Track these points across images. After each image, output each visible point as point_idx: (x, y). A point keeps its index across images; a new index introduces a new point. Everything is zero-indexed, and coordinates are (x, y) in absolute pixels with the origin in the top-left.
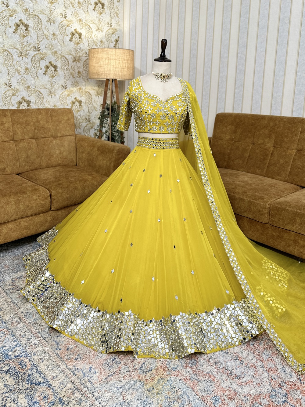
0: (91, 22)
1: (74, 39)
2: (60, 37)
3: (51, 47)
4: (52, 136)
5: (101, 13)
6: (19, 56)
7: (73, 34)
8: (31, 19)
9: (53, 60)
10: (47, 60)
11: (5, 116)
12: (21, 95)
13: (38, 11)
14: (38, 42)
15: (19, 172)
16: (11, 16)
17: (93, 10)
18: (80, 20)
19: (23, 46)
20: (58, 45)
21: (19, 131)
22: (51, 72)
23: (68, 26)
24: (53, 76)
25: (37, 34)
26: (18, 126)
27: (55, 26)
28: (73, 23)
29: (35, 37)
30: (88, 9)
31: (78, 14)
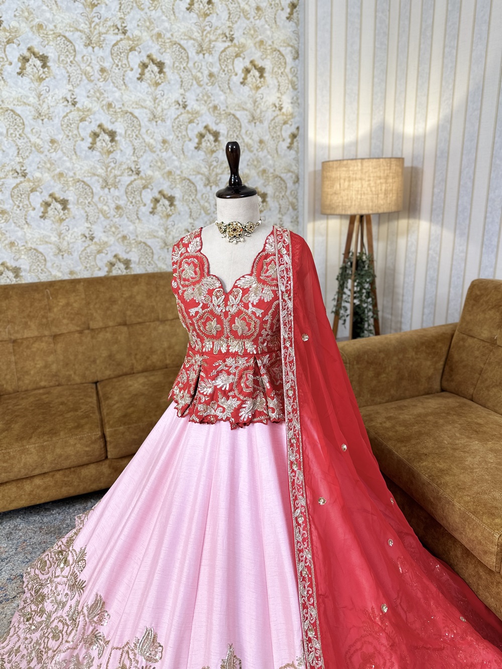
1: (204, 144)
2: (177, 145)
3: (159, 164)
5: (258, 88)
6: (102, 188)
7: (202, 136)
8: (119, 120)
10: (155, 188)
12: (112, 252)
13: (131, 103)
14: (136, 159)
16: (82, 120)
17: (242, 83)
19: (109, 169)
20: (173, 160)
23: (191, 122)
25: (133, 145)
28: (202, 115)
29: (129, 151)
30: (231, 83)
31: (209, 97)
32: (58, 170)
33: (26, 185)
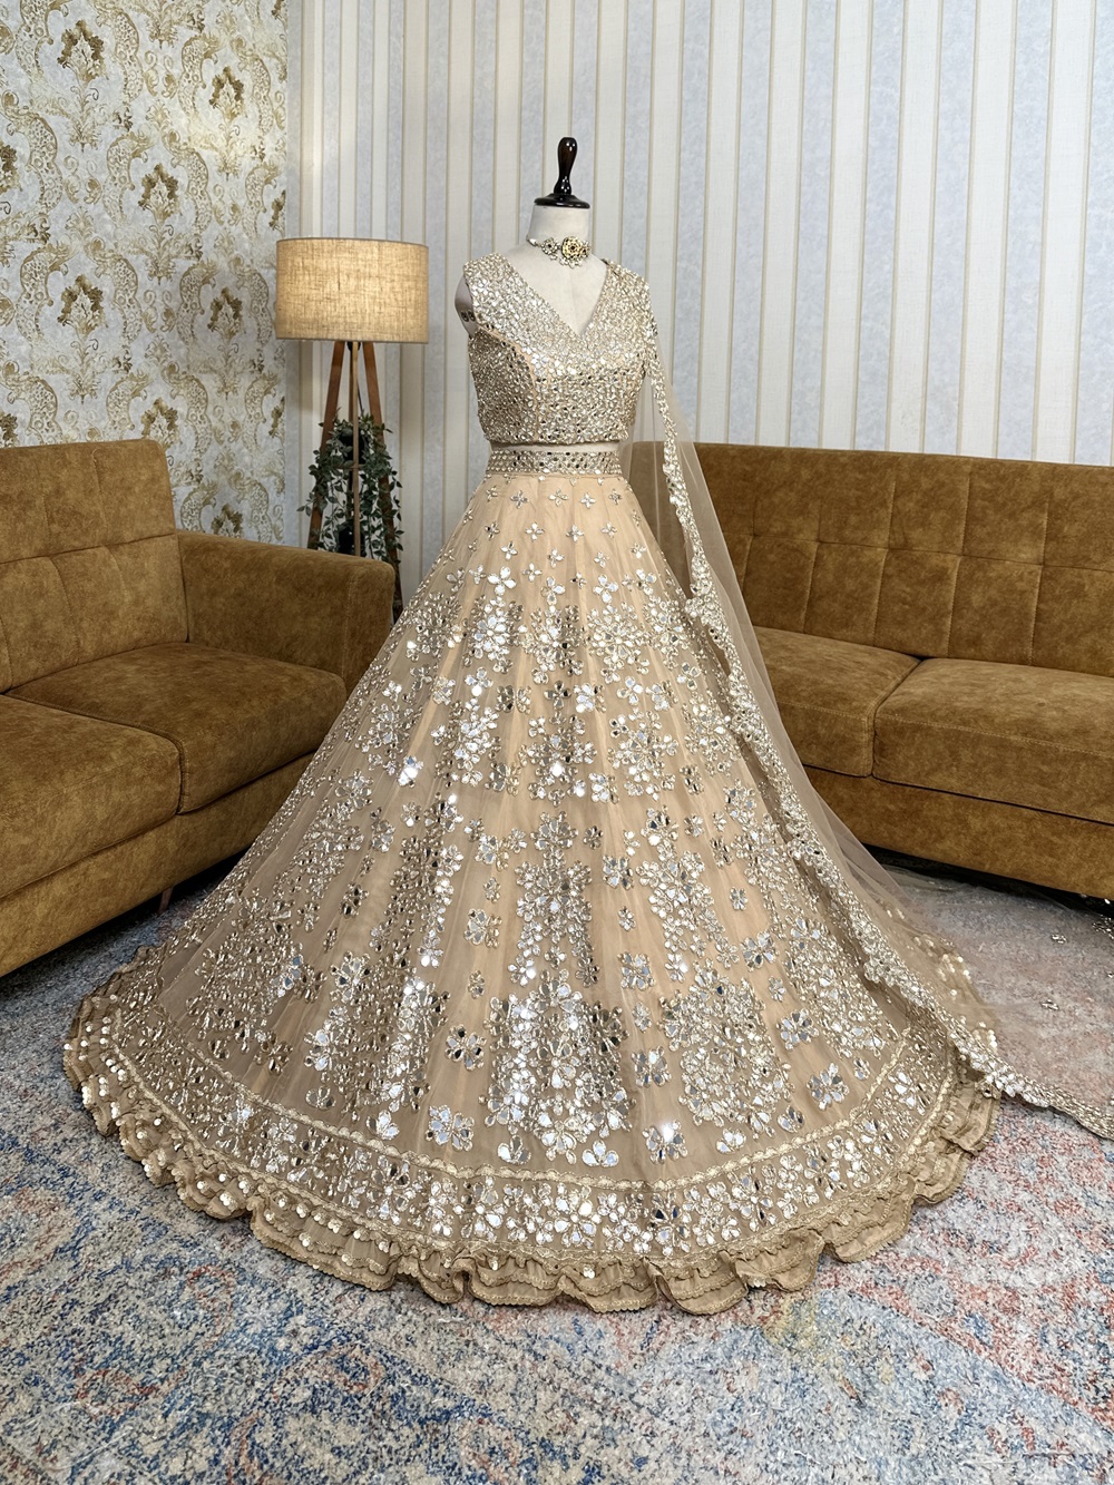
0: (203, 143)
1: (153, 198)
2: (111, 193)
3: (81, 225)
4: (104, 542)
5: (233, 115)
7: (150, 183)
8: (23, 129)
9: (87, 268)
14: (44, 210)
15: (7, 686)
17: (212, 103)
18: (173, 136)
20: (104, 220)
22: (83, 313)
23: (136, 154)
24: (90, 328)
25: (42, 182)
27: (96, 156)
28: (153, 146)
29: (35, 192)
30: (197, 99)
31: (164, 116)
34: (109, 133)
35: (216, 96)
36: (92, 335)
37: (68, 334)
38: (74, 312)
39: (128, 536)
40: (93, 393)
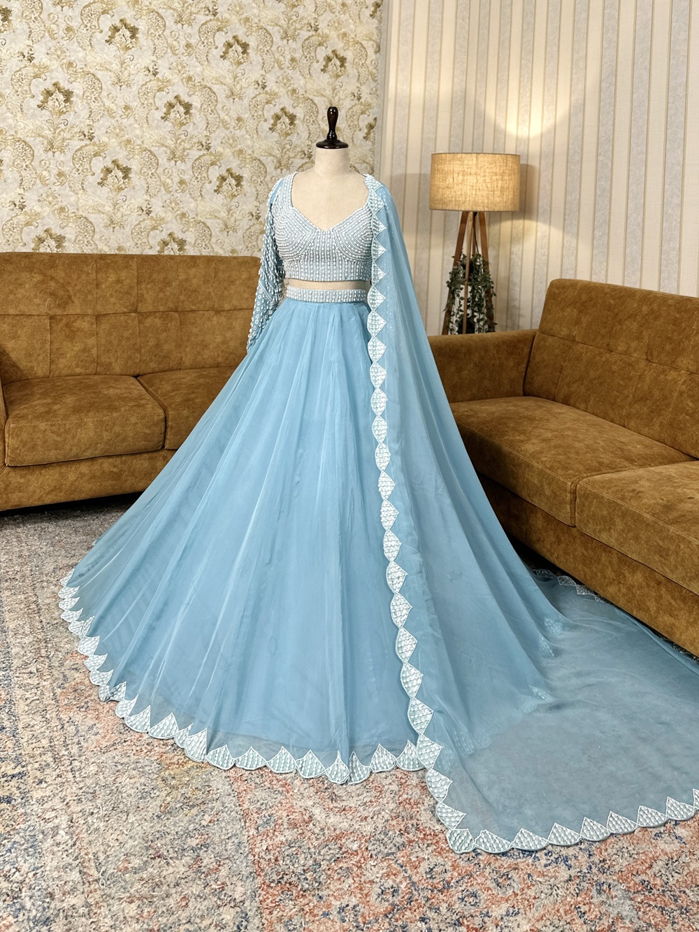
0: (315, 94)
1: (279, 126)
2: (251, 124)
3: (231, 141)
4: (213, 309)
5: (338, 76)
6: (169, 160)
7: (277, 117)
8: (197, 93)
9: (235, 165)
10: (223, 166)
11: (127, 267)
12: (167, 230)
14: (208, 134)
15: (137, 372)
16: (160, 90)
17: (322, 70)
18: (294, 91)
19: (179, 141)
20: (246, 139)
21: (149, 296)
22: (230, 188)
23: (268, 103)
24: (234, 196)
25: (207, 119)
26: (149, 286)
27: (242, 105)
28: (280, 97)
29: (203, 125)
30: (312, 69)
31: (289, 80)
32: (127, 136)
33: (91, 149)
34: (251, 91)
35: (326, 66)
36: (235, 200)
37: (220, 198)
38: (225, 187)
39: (227, 307)
40: (235, 231)
